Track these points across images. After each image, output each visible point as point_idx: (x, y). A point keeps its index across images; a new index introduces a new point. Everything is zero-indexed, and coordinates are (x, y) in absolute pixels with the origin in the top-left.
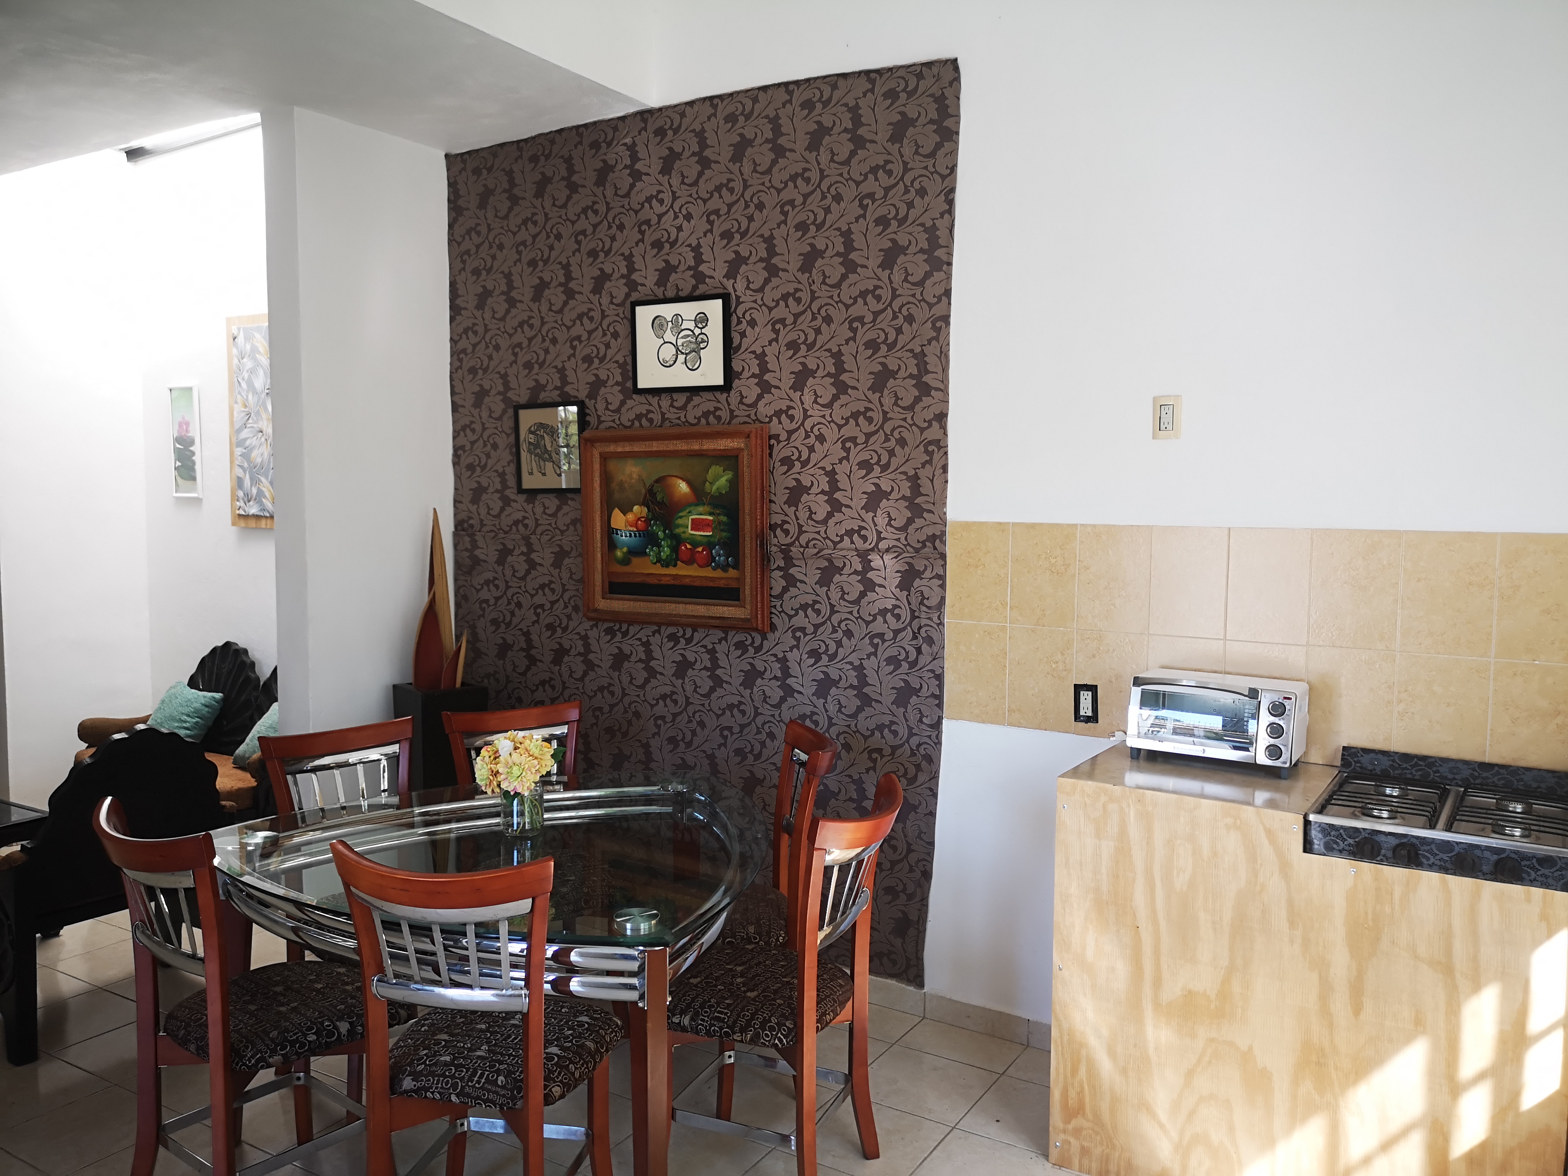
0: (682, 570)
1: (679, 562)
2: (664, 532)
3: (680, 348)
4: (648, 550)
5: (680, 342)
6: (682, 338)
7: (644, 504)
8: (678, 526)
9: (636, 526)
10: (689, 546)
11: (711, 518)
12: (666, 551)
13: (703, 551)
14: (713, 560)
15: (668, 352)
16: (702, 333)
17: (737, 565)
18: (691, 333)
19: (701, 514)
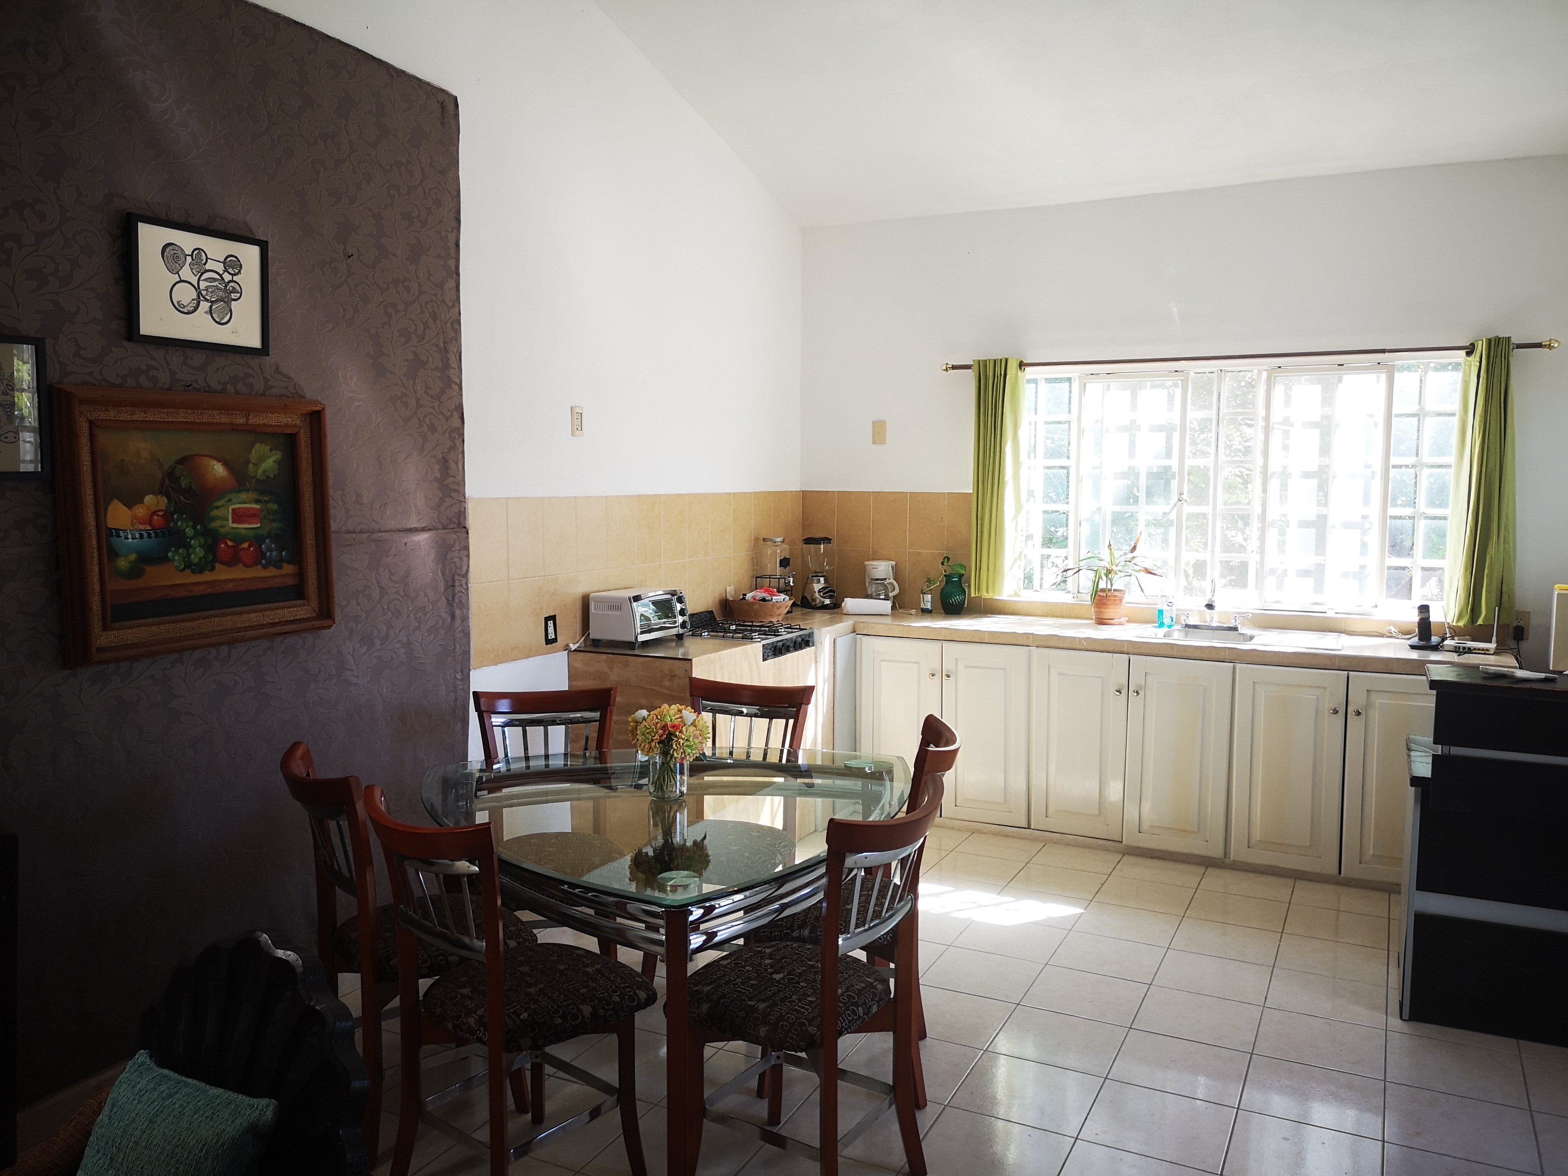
0: (223, 574)
1: (217, 565)
2: (194, 527)
3: (204, 293)
4: (170, 554)
5: (203, 285)
6: (205, 280)
7: (161, 491)
8: (214, 519)
9: (150, 523)
10: (230, 543)
11: (257, 506)
12: (198, 553)
13: (250, 546)
14: (263, 555)
15: (185, 294)
16: (232, 281)
17: (297, 557)
18: (218, 277)
19: (246, 502)
